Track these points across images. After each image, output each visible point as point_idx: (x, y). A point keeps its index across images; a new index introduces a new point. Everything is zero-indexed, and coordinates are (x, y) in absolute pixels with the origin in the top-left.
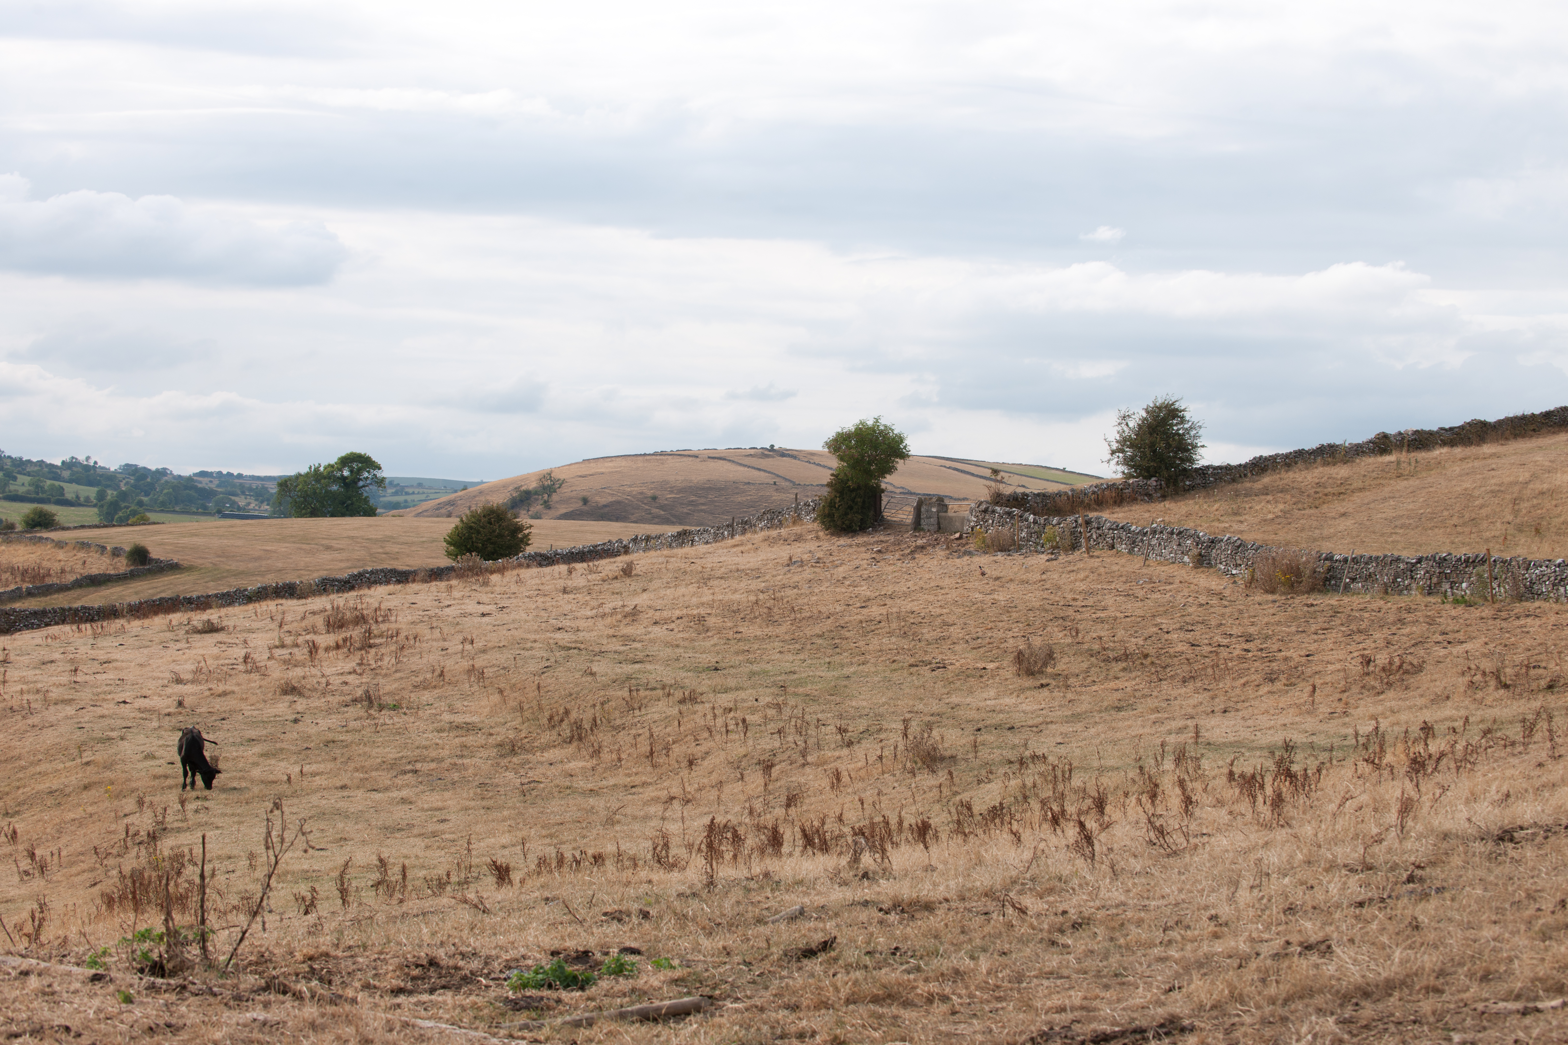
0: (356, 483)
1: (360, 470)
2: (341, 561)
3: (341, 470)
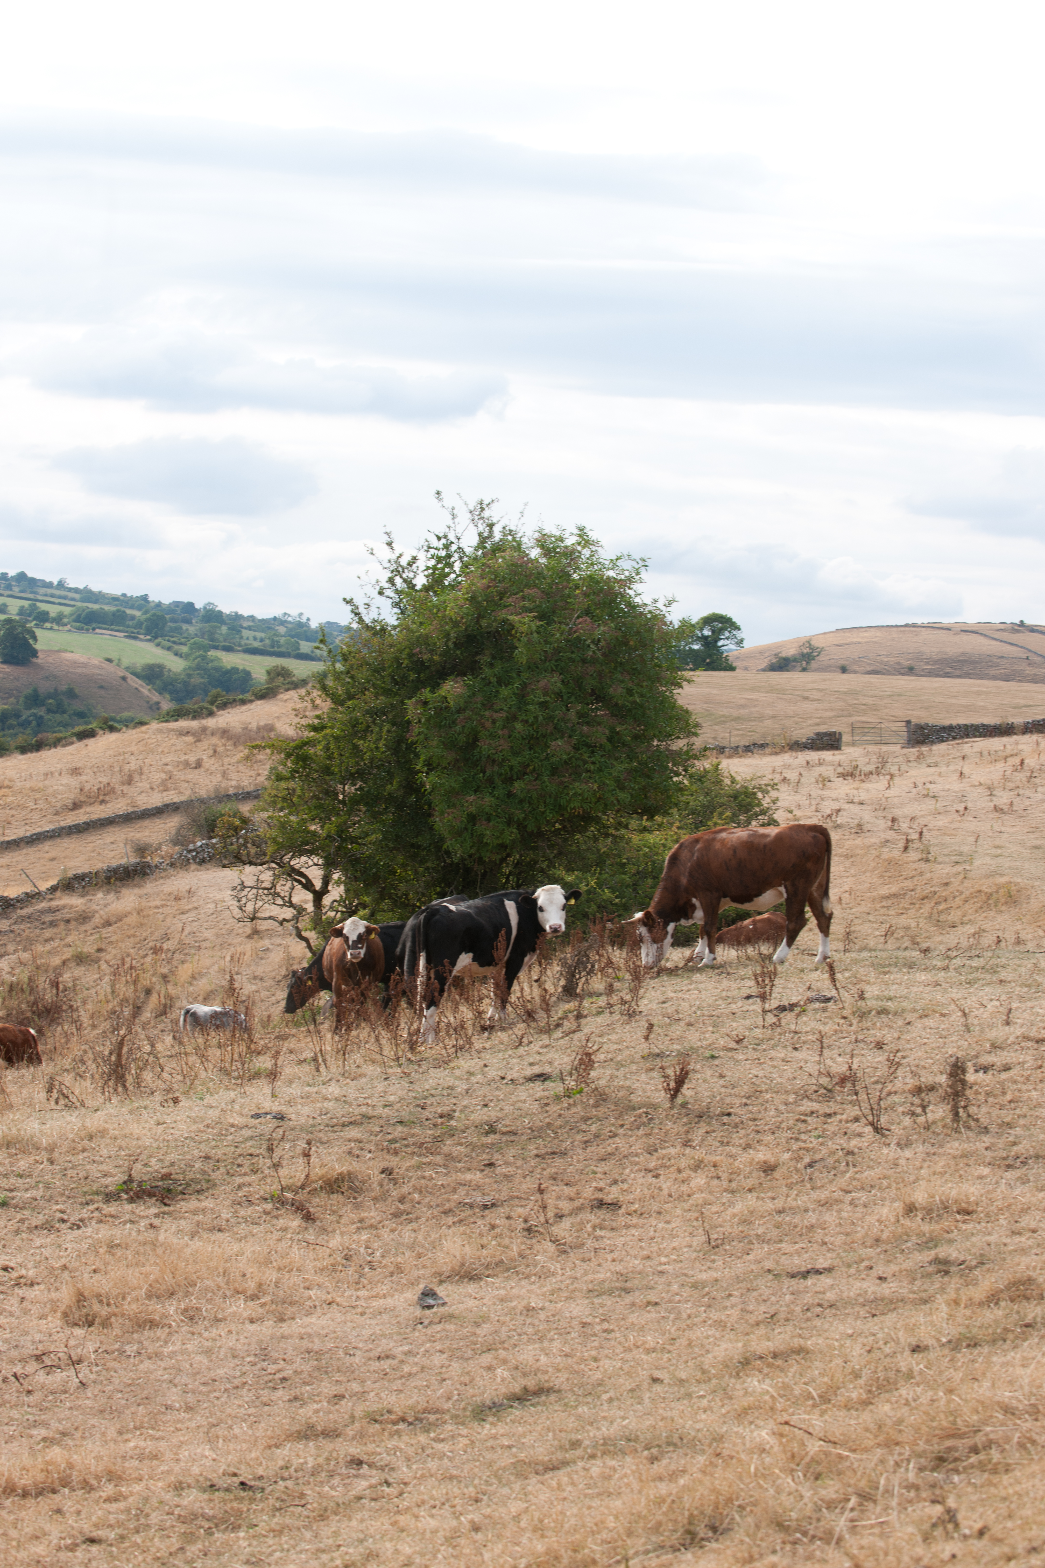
0: (716, 641)
1: (721, 629)
3: (701, 630)
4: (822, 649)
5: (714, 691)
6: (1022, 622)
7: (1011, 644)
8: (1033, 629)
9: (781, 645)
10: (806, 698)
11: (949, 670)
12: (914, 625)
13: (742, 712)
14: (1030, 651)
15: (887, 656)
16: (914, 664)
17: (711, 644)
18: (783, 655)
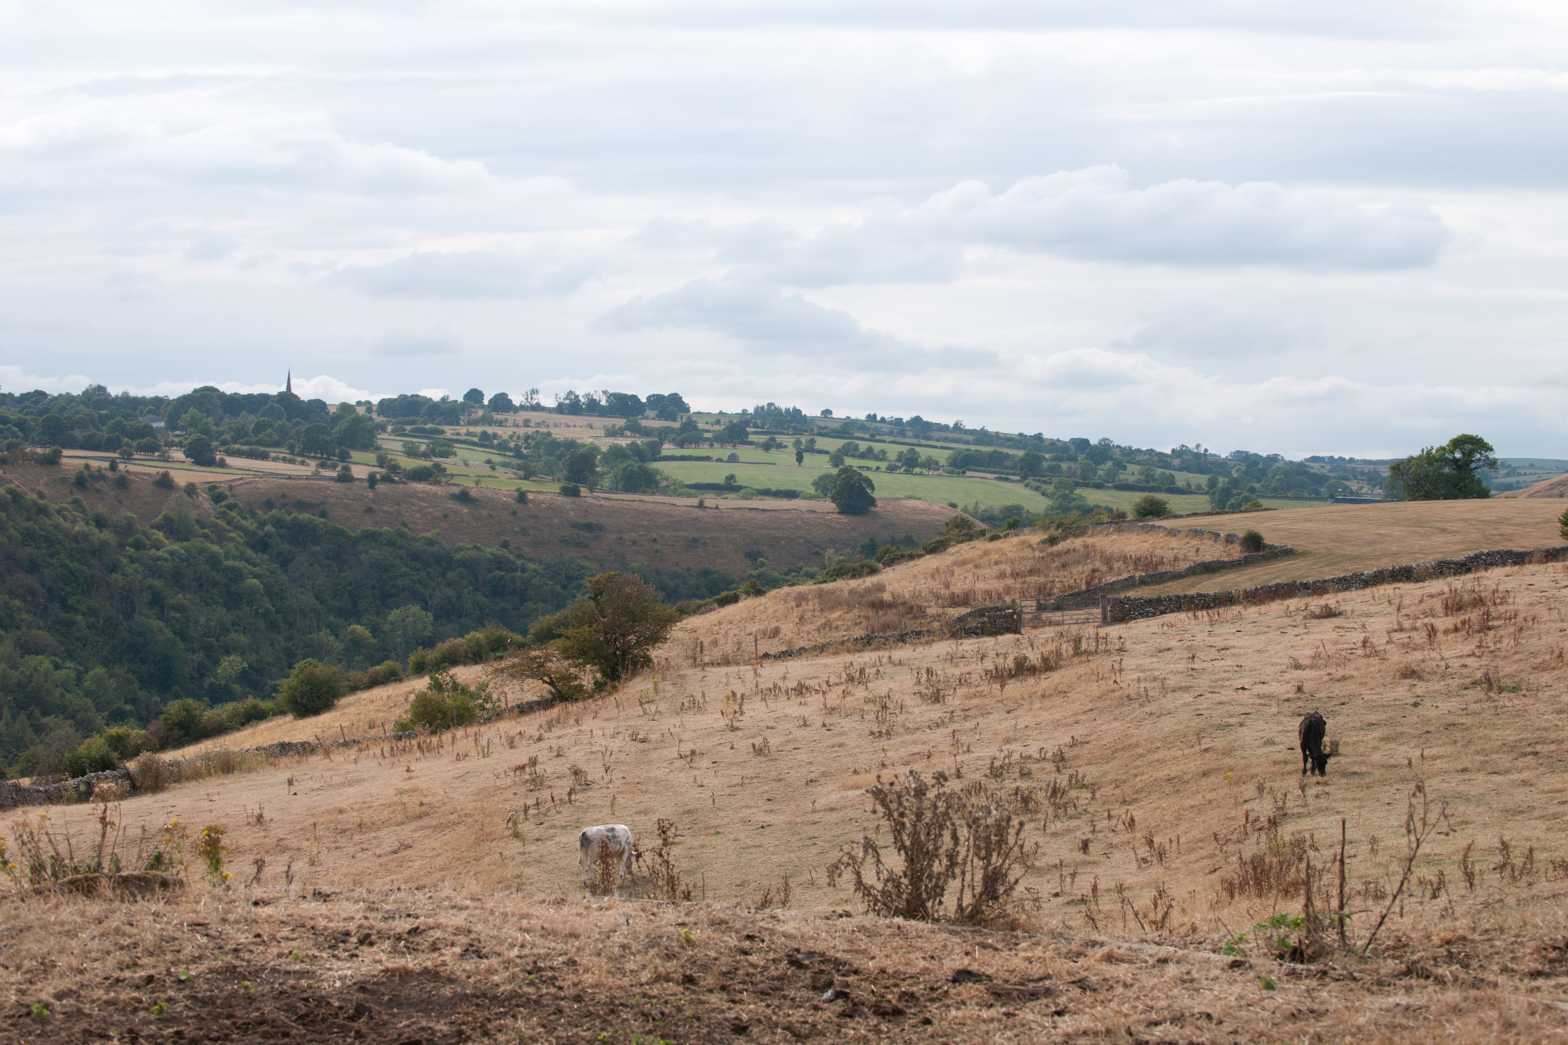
0: (1468, 465)
1: (1471, 453)
2: (1456, 543)
3: (1452, 452)
17: (1463, 467)
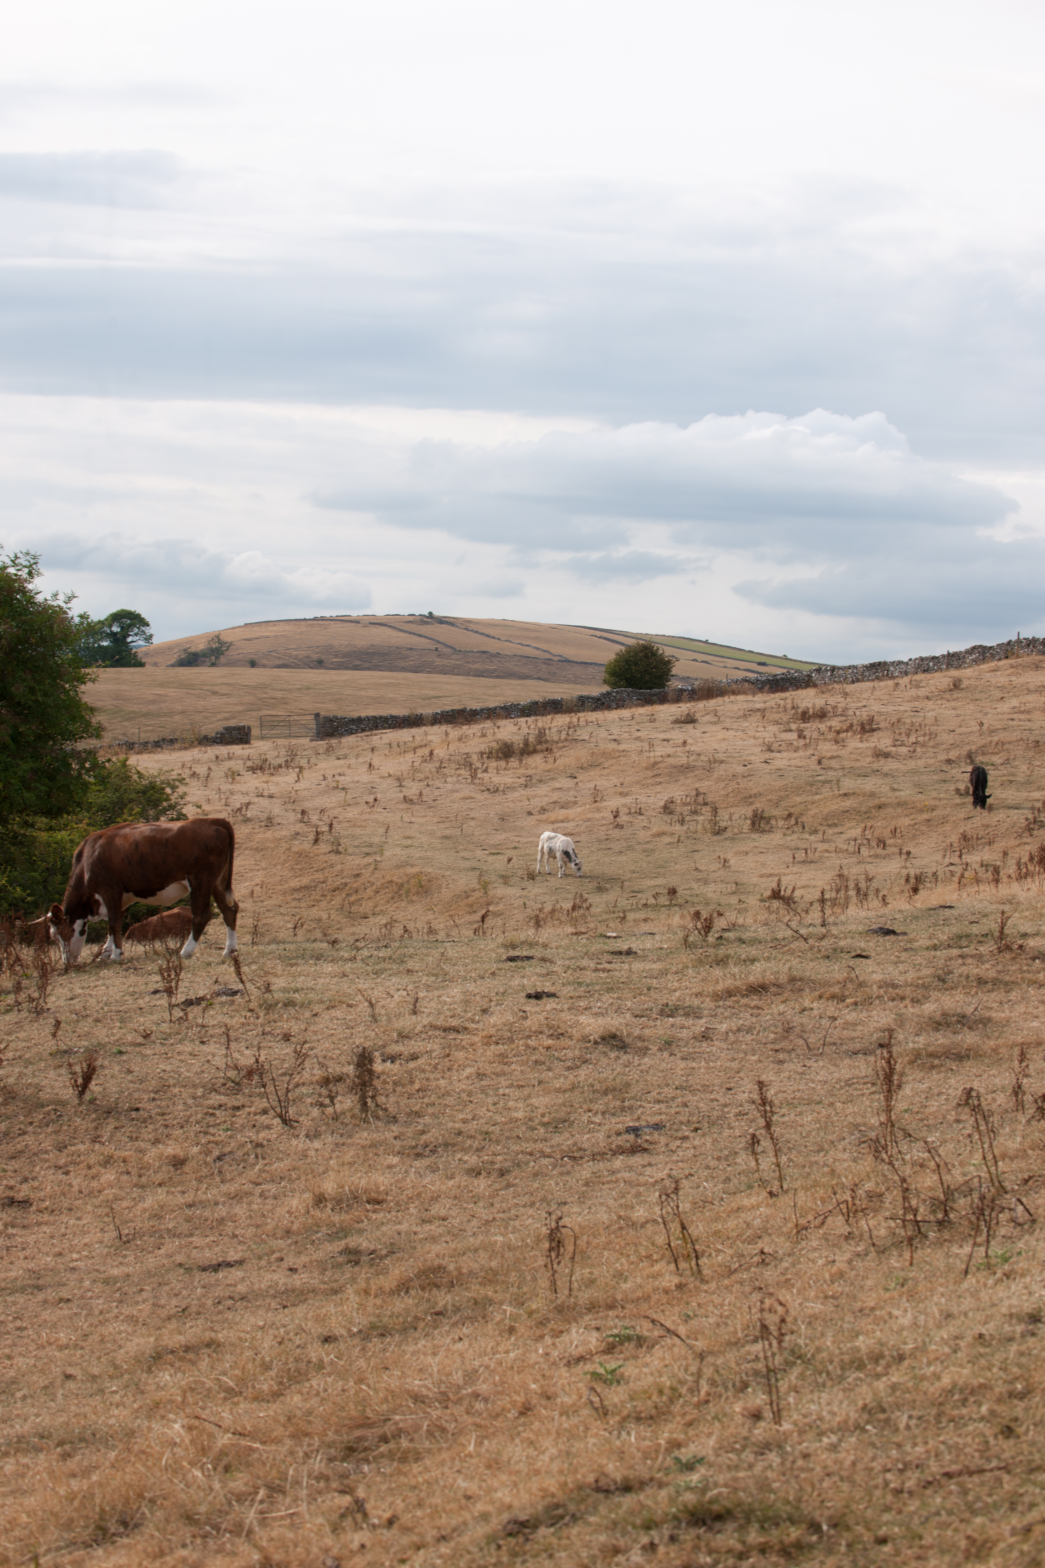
0: (125, 639)
1: (130, 626)
3: (110, 626)
4: (231, 644)
5: (124, 687)
6: (430, 613)
7: (420, 636)
8: (442, 621)
9: (190, 640)
10: (215, 693)
11: (359, 663)
12: (323, 619)
13: (151, 707)
14: (439, 642)
15: (296, 650)
16: (323, 657)
17: (119, 640)
18: (192, 650)
